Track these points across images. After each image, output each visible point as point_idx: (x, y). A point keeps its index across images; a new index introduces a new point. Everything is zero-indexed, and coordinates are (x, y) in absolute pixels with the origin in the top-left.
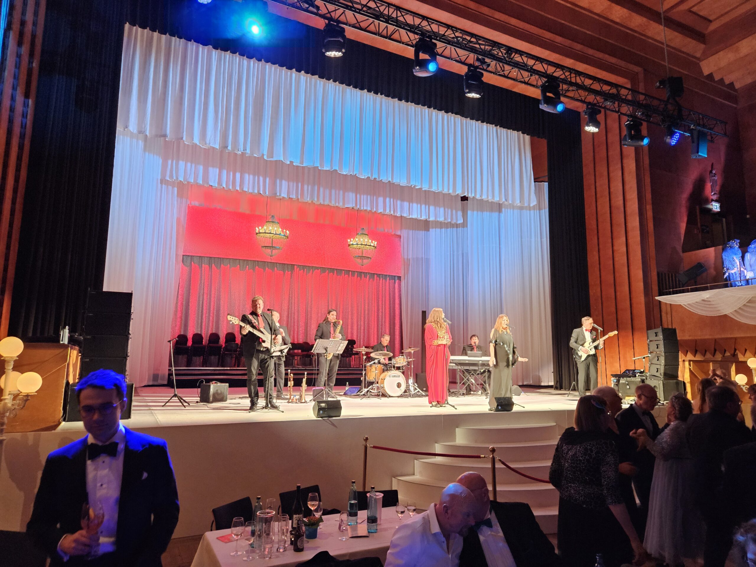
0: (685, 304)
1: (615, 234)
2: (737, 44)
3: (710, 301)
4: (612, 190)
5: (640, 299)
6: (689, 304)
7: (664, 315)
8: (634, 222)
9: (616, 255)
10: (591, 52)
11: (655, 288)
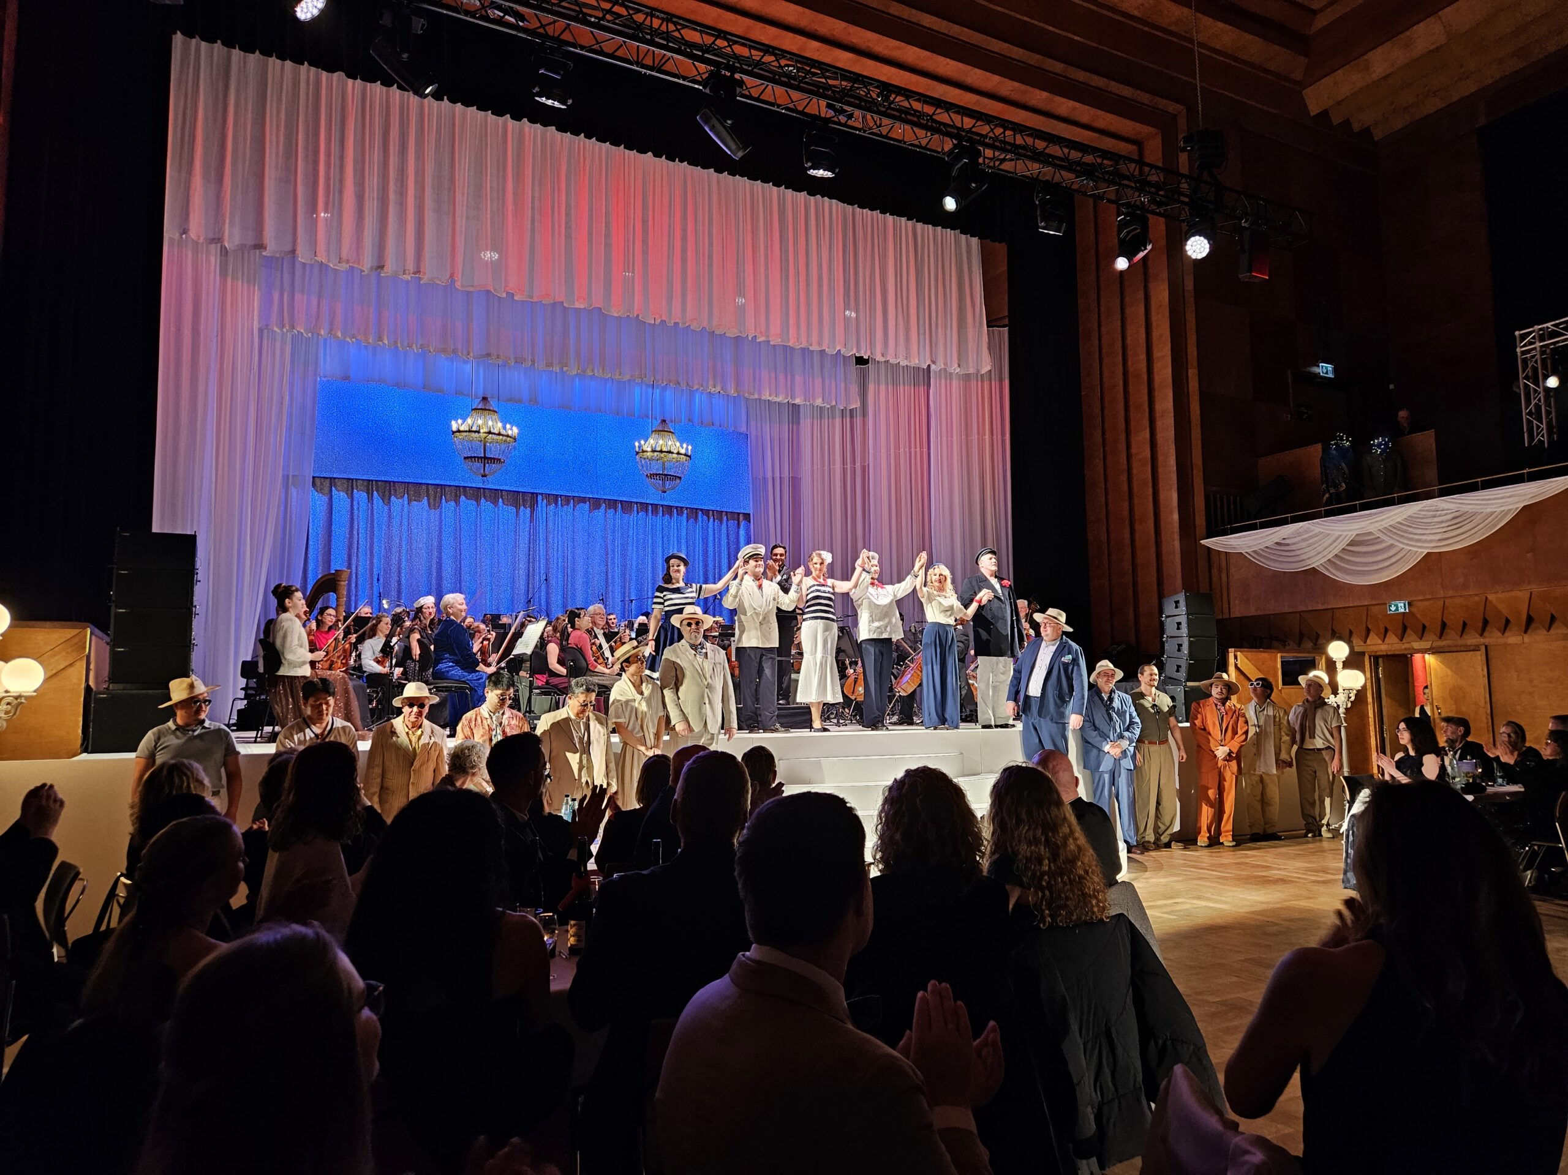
0: (1249, 551)
1: (1133, 423)
2: (1365, 57)
3: (1288, 545)
4: (1129, 341)
5: (1173, 543)
6: (1254, 552)
7: (1214, 571)
8: (1166, 403)
9: (1135, 464)
10: (1081, 76)
11: (1200, 520)
